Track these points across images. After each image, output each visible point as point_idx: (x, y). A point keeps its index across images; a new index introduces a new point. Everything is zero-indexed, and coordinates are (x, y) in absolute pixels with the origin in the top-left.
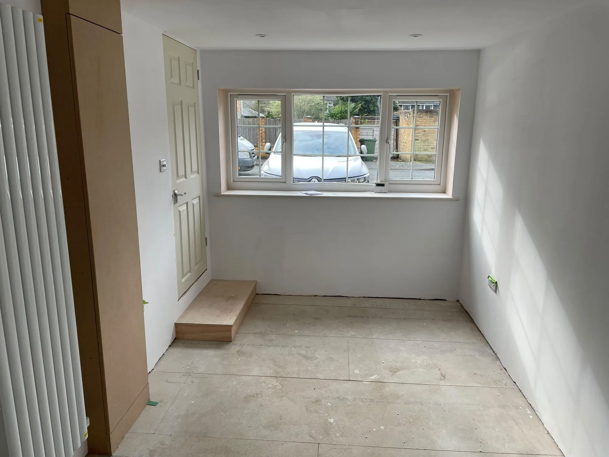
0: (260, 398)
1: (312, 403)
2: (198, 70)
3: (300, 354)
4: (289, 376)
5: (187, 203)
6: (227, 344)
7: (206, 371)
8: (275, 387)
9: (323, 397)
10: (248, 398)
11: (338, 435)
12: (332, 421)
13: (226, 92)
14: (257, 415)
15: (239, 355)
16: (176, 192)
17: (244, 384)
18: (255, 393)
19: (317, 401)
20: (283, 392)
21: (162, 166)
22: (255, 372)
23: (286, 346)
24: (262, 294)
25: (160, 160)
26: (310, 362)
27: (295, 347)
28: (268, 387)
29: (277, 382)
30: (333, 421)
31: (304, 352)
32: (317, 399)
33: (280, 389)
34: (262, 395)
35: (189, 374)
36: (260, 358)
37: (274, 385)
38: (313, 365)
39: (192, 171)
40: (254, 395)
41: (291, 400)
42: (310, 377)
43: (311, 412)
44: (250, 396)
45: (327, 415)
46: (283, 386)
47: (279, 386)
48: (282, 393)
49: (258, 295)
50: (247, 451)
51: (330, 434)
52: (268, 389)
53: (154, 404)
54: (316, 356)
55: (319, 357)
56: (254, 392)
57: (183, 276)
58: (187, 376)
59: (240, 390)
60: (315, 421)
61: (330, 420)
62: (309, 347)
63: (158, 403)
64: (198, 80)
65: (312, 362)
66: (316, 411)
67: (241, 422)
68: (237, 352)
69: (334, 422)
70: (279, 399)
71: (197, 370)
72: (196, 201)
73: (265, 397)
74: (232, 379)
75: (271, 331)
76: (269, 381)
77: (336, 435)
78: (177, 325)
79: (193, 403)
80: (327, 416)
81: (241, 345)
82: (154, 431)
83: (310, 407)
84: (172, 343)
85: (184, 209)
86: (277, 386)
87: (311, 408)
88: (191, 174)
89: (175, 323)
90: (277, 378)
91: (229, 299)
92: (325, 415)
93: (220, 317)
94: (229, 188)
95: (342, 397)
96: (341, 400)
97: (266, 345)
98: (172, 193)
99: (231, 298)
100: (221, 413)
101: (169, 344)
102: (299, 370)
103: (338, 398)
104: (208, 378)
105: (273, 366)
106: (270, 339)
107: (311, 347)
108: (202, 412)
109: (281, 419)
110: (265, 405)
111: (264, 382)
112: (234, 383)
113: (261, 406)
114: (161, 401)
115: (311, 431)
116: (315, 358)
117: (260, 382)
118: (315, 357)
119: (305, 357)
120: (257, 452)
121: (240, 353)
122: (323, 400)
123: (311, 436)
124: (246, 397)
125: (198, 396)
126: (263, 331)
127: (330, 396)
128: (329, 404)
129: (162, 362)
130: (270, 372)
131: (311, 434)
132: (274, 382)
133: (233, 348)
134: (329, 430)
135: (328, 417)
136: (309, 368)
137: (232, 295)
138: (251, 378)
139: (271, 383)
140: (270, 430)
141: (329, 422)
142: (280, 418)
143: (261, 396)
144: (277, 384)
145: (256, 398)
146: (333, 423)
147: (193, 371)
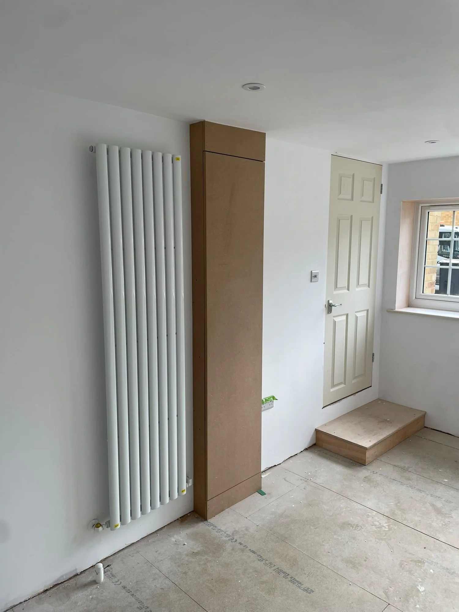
0: (358, 531)
1: (411, 561)
2: (382, 185)
3: (433, 505)
4: (404, 522)
5: (347, 315)
6: (359, 466)
7: (323, 484)
8: (381, 527)
9: (430, 560)
10: (345, 525)
11: (418, 606)
12: (421, 589)
13: (416, 204)
14: (344, 545)
15: (364, 481)
16: (330, 302)
17: (351, 511)
18: (356, 524)
19: (420, 562)
20: (387, 535)
21: (314, 277)
22: (369, 504)
23: (423, 491)
24: (432, 429)
25: (312, 271)
26: (440, 518)
27: (432, 495)
28: (374, 524)
29: (386, 523)
30: (423, 590)
31: (439, 504)
32: (420, 560)
33: (385, 531)
34: (362, 529)
35: (306, 480)
36: (385, 492)
37: (382, 524)
38: (442, 522)
39: (359, 284)
40: (354, 525)
41: (389, 547)
42: (428, 533)
43: (404, 570)
44: (349, 524)
45: (421, 580)
46: (390, 529)
47: (386, 528)
48: (384, 536)
49: (425, 428)
50: (310, 573)
51: (408, 602)
52: (373, 525)
53: (262, 494)
54: (453, 514)
55: (454, 517)
56: (356, 522)
57: (333, 386)
58: (303, 481)
59: (343, 514)
60: (402, 580)
61: (420, 588)
62: (450, 502)
63: (266, 494)
64: (381, 194)
65: (443, 518)
66: (410, 572)
67: (324, 544)
68: (365, 477)
69: (422, 592)
70: (377, 540)
71: (316, 479)
72: (362, 315)
73: (364, 532)
74: (342, 501)
75: (415, 470)
76: (378, 518)
77: (416, 606)
78: (317, 431)
79: (293, 507)
80: (420, 582)
81: (374, 472)
82: (248, 516)
83: (406, 563)
84: (310, 447)
85: (341, 321)
86: (383, 527)
87: (406, 565)
88: (357, 287)
89: (316, 429)
90: (389, 519)
91: (383, 422)
92: (418, 579)
93: (361, 436)
94: (409, 306)
95: (452, 571)
96: (449, 573)
97: (400, 482)
98: (325, 303)
99: (384, 422)
100: (312, 527)
101: (306, 447)
102: (420, 521)
103: (447, 569)
104: (321, 491)
105: (393, 506)
106: (409, 477)
107: (452, 502)
108: (296, 518)
109: (365, 561)
110: (358, 540)
111: (373, 518)
112: (342, 506)
113: (354, 538)
114: (269, 494)
115: (390, 588)
116: (451, 516)
117: (368, 515)
118: (450, 514)
119: (438, 511)
120: (319, 579)
121: (367, 479)
122: (426, 564)
123: (386, 593)
124: (344, 523)
125: (301, 502)
126: (406, 467)
127: (438, 563)
128: (431, 571)
129: (291, 461)
130: (385, 509)
131: (387, 591)
132: (384, 522)
133: (363, 473)
134: (411, 597)
135: (420, 584)
136: (434, 524)
137: (388, 420)
138: (362, 507)
139: (379, 521)
140: (346, 566)
141: (418, 589)
142: (365, 559)
143: (360, 529)
144: (385, 525)
145: (354, 528)
146: (420, 592)
147: (311, 479)
